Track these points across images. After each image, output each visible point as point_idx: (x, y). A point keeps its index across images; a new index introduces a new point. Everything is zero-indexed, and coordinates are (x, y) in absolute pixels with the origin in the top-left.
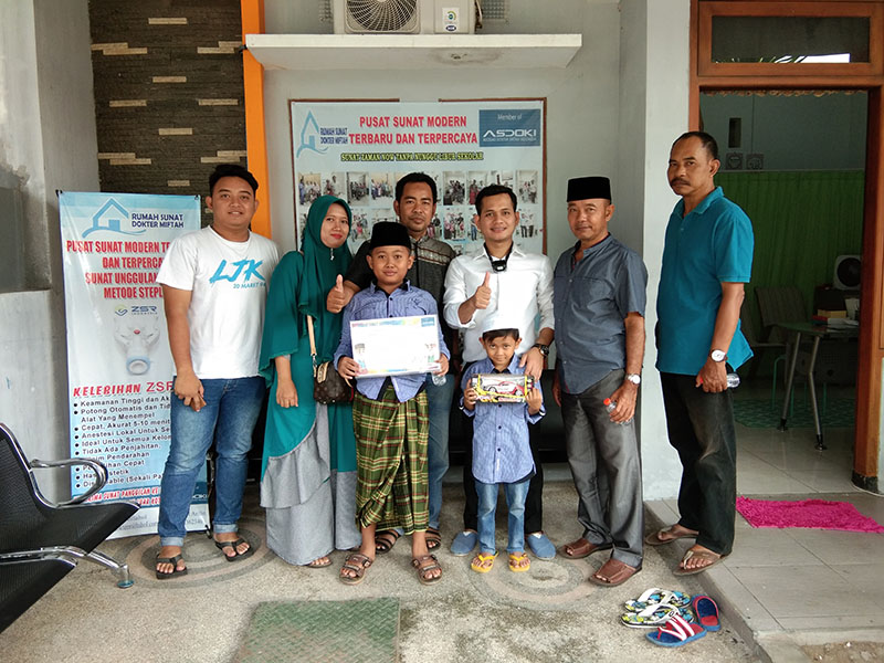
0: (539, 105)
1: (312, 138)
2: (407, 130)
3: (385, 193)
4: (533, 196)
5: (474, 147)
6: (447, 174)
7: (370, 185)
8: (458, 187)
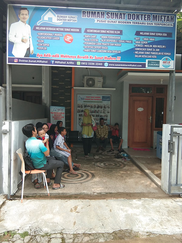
0: (110, 96)
1: (80, 99)
2: (92, 98)
3: (89, 107)
4: (109, 108)
5: (101, 101)
6: (97, 104)
7: (87, 105)
8: (99, 106)
